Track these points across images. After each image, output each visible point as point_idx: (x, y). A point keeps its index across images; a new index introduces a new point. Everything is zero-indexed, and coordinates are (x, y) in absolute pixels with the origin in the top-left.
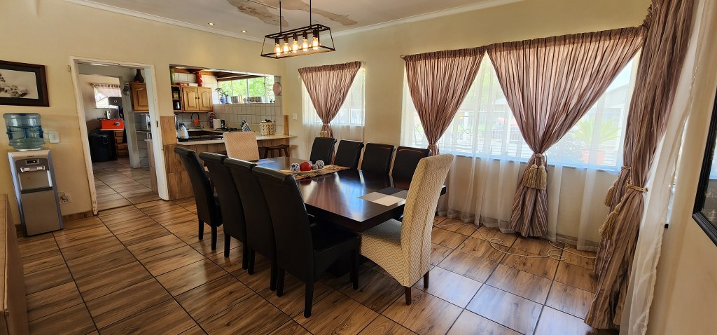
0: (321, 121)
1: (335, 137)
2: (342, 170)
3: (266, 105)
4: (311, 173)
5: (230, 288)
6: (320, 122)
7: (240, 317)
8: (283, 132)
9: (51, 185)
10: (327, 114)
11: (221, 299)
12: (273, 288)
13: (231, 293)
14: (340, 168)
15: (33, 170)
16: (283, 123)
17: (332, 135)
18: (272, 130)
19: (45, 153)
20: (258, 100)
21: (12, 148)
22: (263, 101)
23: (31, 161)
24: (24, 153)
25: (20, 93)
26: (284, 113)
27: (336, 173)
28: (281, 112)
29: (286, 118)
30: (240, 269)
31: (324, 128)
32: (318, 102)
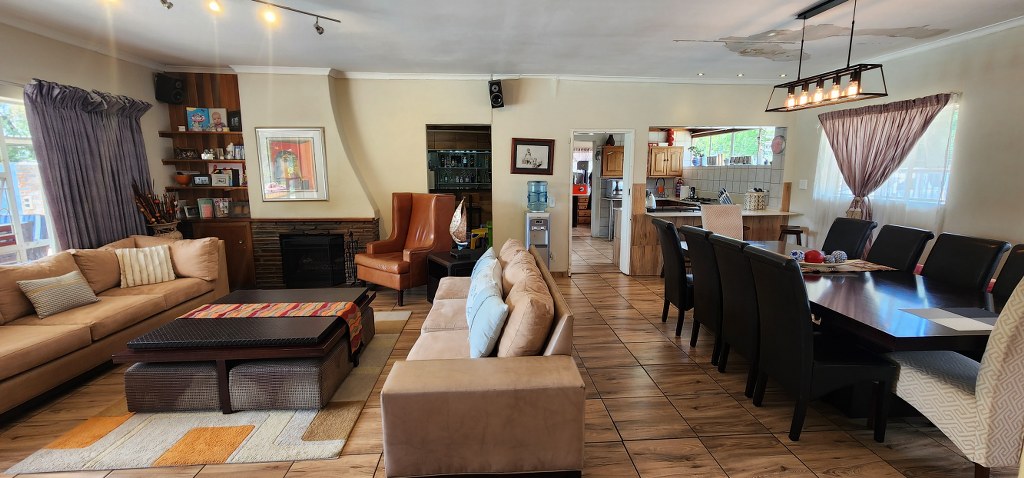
0: (850, 192)
1: (876, 219)
2: (879, 271)
3: (757, 168)
4: (822, 267)
5: (698, 377)
6: (849, 195)
7: (707, 407)
8: (780, 206)
9: (547, 243)
10: (863, 182)
11: (688, 383)
12: (749, 394)
13: (698, 382)
14: (876, 267)
15: (538, 229)
16: (781, 194)
17: (870, 215)
18: (761, 204)
19: (546, 215)
20: (746, 160)
22: (754, 163)
23: (538, 221)
24: (535, 215)
25: (538, 164)
26: (786, 180)
27: (868, 274)
28: (781, 178)
29: (788, 187)
30: (708, 364)
31: (855, 203)
32: (850, 162)
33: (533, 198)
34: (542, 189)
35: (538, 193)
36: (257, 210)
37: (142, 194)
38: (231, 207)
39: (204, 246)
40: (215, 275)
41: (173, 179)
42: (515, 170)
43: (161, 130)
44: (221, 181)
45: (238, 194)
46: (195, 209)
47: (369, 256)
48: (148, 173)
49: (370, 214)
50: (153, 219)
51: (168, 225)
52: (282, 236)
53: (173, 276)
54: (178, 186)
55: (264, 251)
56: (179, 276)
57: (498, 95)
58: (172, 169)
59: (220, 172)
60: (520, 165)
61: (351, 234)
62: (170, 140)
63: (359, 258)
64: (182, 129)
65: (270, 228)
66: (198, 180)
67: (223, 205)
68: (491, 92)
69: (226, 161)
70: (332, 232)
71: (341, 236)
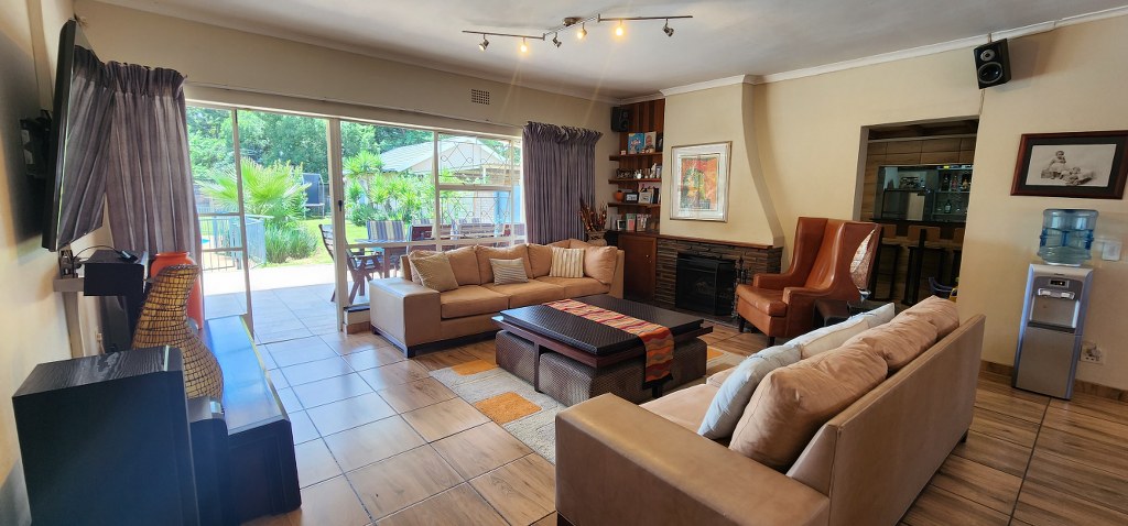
9: (1074, 326)
15: (1056, 295)
19: (1083, 273)
21: (1040, 259)
23: (1057, 282)
24: (1053, 269)
25: (1081, 179)
33: (1052, 240)
34: (1080, 223)
35: (1067, 231)
36: (667, 228)
37: (586, 207)
38: (649, 222)
39: (604, 253)
40: (609, 280)
41: (614, 196)
42: (1021, 188)
43: (612, 154)
44: (645, 198)
45: (653, 211)
46: (623, 223)
47: (752, 290)
48: (594, 191)
49: (767, 240)
50: (590, 228)
51: (596, 234)
52: (680, 255)
53: (581, 273)
54: (616, 202)
55: (664, 267)
56: (585, 275)
57: (995, 66)
58: (615, 188)
59: (646, 191)
60: (1033, 179)
61: (741, 261)
62: (618, 163)
63: (741, 290)
64: (623, 153)
65: (671, 245)
66: (629, 197)
67: (643, 220)
68: (979, 62)
69: (650, 181)
70: (724, 256)
71: (733, 262)
